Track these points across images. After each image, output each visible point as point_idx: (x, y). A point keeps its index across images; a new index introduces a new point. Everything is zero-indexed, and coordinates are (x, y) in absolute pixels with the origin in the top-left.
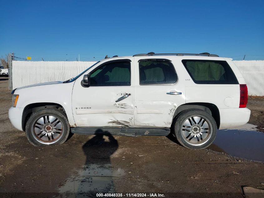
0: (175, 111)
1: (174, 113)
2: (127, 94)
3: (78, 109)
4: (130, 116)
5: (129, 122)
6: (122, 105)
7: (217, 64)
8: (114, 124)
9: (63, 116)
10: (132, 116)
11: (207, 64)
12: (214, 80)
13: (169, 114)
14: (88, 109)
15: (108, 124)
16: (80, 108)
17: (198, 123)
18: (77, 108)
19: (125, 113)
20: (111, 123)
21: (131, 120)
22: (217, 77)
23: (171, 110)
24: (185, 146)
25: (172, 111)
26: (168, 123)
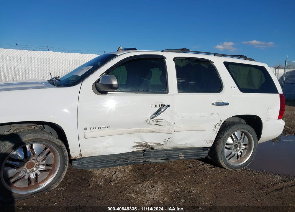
0: (220, 126)
1: (219, 129)
2: (164, 105)
3: (88, 129)
4: (166, 136)
5: (163, 145)
6: (158, 121)
7: (258, 70)
8: (139, 148)
9: (61, 143)
10: (169, 136)
11: (248, 68)
12: (253, 88)
13: (213, 130)
14: (104, 129)
15: (132, 149)
16: (92, 129)
17: (240, 139)
18: (86, 129)
19: (159, 132)
20: (136, 148)
21: (167, 141)
22: (257, 85)
23: (215, 126)
24: (227, 168)
25: (217, 126)
26: (210, 142)
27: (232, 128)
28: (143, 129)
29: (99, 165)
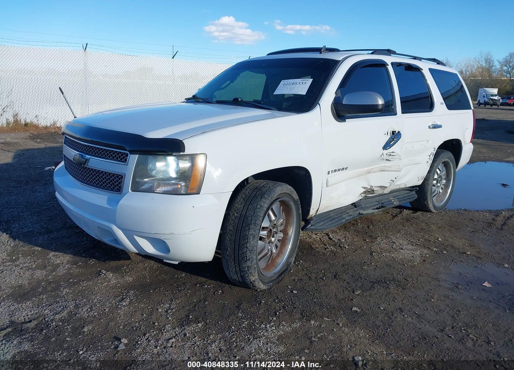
23: (430, 156)
25: (431, 156)
27: (440, 157)
28: (374, 168)
29: (332, 224)
